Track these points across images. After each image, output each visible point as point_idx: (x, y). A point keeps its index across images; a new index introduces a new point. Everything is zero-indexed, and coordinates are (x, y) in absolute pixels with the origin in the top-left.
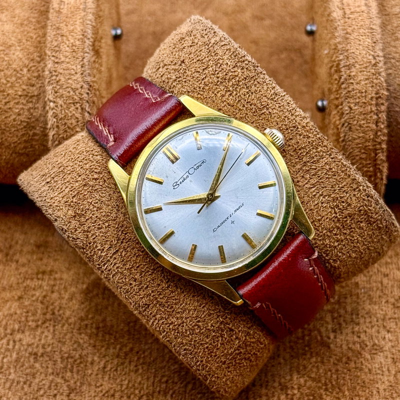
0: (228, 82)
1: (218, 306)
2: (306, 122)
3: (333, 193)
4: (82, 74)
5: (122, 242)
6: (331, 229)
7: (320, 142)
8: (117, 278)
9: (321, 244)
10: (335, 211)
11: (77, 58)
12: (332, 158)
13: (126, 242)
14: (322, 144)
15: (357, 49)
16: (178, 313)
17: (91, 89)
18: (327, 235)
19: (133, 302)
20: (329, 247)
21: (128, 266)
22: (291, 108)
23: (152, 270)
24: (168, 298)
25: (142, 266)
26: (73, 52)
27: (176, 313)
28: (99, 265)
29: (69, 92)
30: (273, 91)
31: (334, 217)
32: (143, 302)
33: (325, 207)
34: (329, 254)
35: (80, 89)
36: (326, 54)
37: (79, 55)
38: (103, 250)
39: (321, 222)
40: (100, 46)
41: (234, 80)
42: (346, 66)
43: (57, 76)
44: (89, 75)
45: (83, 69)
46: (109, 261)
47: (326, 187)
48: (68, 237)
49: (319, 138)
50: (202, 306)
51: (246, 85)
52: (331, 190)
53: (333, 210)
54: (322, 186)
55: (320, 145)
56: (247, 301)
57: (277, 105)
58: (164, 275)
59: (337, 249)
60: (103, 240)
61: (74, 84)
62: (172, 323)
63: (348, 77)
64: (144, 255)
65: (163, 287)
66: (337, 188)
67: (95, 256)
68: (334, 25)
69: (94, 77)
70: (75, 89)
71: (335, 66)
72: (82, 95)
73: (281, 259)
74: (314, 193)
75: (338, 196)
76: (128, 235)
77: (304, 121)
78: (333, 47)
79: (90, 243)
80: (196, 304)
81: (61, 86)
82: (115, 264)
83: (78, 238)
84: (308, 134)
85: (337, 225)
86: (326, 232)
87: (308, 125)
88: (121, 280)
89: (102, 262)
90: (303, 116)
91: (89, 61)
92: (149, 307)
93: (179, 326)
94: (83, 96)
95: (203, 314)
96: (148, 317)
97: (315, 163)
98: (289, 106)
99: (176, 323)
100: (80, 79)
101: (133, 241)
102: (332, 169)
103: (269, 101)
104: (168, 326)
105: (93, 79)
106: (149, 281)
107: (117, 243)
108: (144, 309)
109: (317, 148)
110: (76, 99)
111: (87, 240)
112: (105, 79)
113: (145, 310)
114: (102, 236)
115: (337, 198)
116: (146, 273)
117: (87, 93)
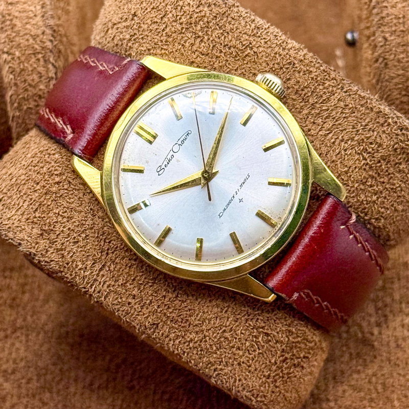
0: (195, 26)
1: (245, 307)
2: (303, 54)
3: (356, 134)
4: (43, 16)
5: (107, 254)
6: (364, 181)
7: (325, 76)
8: (111, 300)
9: (355, 202)
10: (363, 157)
12: (346, 92)
13: (113, 253)
14: (329, 76)
16: (196, 325)
17: (55, 35)
18: (361, 189)
19: (138, 325)
20: (367, 204)
21: (120, 282)
22: (281, 41)
23: (151, 280)
24: (179, 310)
25: (139, 278)
27: (194, 326)
28: (85, 288)
29: (28, 40)
30: (253, 25)
31: (364, 164)
32: (149, 322)
33: (350, 154)
34: (368, 212)
35: (41, 36)
38: (86, 268)
39: (349, 175)
41: (201, 23)
43: (11, 20)
46: (95, 280)
47: (345, 129)
48: (39, 262)
49: (324, 70)
50: (224, 311)
51: (218, 25)
52: (352, 132)
53: (361, 156)
54: (341, 129)
55: (327, 79)
56: (280, 294)
57: (263, 41)
58: (169, 283)
59: (377, 204)
60: (84, 255)
61: (33, 30)
62: (191, 340)
64: (138, 264)
65: (170, 299)
66: (359, 127)
67: (78, 277)
70: (34, 36)
72: (44, 43)
73: (311, 233)
74: (333, 140)
75: (363, 137)
76: (113, 244)
77: (299, 53)
79: (68, 264)
80: (215, 310)
81: (18, 33)
82: (104, 284)
83: (52, 261)
84: (308, 68)
85: (370, 173)
86: (359, 185)
87: (307, 57)
88: (116, 301)
89: (88, 283)
90: (297, 47)
92: (158, 326)
93: (201, 342)
94: (45, 45)
95: (228, 320)
96: (160, 339)
97: (326, 103)
98: (277, 39)
99: (196, 339)
100: (41, 23)
101: (121, 249)
102: (348, 105)
103: (251, 39)
104: (187, 346)
105: (57, 23)
106: (152, 295)
107: (101, 256)
108: (152, 330)
109: (324, 84)
110: (37, 49)
111: (64, 260)
113: (154, 332)
114: (81, 251)
115: (363, 140)
116: (145, 285)
117: (51, 41)
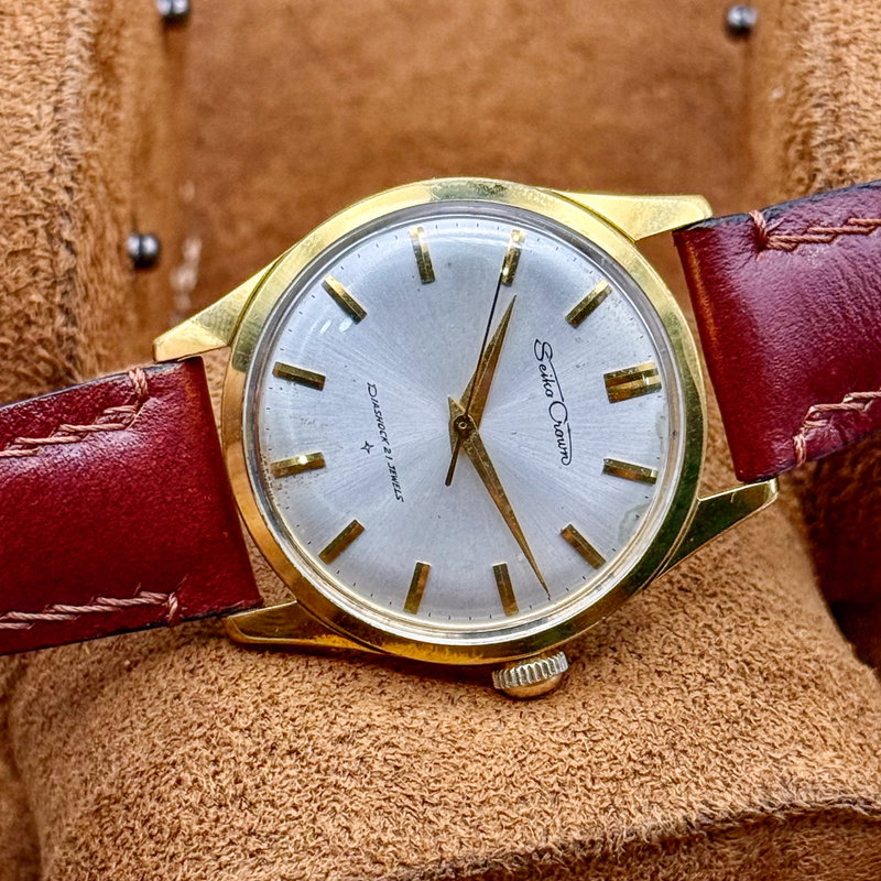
4: (55, 131)
11: (44, 83)
15: (865, 92)
17: (80, 176)
26: (31, 63)
29: (13, 184)
35: (47, 177)
36: (779, 101)
37: (49, 73)
40: (116, 49)
42: (832, 142)
44: (75, 136)
45: (58, 117)
61: (29, 160)
63: (835, 176)
68: (801, 16)
69: (94, 140)
70: (31, 174)
71: (799, 139)
72: (53, 193)
78: (796, 83)
91: (79, 94)
94: (54, 198)
100: (49, 147)
105: (89, 149)
110: (32, 207)
112: (127, 146)
117: (68, 190)
